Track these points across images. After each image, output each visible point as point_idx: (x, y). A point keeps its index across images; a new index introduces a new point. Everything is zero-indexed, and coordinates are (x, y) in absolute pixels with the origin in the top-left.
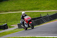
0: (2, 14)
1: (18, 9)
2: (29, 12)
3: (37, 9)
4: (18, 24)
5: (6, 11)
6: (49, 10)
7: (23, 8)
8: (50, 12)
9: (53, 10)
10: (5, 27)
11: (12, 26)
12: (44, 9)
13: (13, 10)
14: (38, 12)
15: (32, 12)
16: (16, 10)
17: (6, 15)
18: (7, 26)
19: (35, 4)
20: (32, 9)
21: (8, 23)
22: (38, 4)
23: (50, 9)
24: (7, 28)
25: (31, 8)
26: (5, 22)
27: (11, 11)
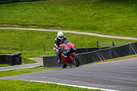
0: (14, 31)
1: (52, 25)
2: (73, 34)
3: (94, 29)
4: (44, 57)
5: (23, 26)
6: (120, 35)
7: (61, 23)
8: (121, 40)
9: (129, 36)
10: (15, 60)
11: (31, 59)
12: (109, 32)
13: (40, 24)
14: (94, 37)
15: (81, 35)
16: (47, 26)
17: (22, 34)
18: (21, 58)
19: (91, 17)
20: (82, 29)
21: (23, 52)
22: (98, 19)
23: (123, 33)
24: (20, 63)
25: (81, 24)
26: (17, 49)
27: (34, 25)
